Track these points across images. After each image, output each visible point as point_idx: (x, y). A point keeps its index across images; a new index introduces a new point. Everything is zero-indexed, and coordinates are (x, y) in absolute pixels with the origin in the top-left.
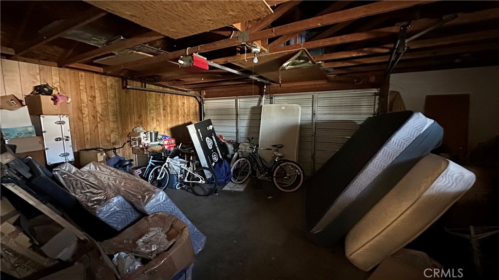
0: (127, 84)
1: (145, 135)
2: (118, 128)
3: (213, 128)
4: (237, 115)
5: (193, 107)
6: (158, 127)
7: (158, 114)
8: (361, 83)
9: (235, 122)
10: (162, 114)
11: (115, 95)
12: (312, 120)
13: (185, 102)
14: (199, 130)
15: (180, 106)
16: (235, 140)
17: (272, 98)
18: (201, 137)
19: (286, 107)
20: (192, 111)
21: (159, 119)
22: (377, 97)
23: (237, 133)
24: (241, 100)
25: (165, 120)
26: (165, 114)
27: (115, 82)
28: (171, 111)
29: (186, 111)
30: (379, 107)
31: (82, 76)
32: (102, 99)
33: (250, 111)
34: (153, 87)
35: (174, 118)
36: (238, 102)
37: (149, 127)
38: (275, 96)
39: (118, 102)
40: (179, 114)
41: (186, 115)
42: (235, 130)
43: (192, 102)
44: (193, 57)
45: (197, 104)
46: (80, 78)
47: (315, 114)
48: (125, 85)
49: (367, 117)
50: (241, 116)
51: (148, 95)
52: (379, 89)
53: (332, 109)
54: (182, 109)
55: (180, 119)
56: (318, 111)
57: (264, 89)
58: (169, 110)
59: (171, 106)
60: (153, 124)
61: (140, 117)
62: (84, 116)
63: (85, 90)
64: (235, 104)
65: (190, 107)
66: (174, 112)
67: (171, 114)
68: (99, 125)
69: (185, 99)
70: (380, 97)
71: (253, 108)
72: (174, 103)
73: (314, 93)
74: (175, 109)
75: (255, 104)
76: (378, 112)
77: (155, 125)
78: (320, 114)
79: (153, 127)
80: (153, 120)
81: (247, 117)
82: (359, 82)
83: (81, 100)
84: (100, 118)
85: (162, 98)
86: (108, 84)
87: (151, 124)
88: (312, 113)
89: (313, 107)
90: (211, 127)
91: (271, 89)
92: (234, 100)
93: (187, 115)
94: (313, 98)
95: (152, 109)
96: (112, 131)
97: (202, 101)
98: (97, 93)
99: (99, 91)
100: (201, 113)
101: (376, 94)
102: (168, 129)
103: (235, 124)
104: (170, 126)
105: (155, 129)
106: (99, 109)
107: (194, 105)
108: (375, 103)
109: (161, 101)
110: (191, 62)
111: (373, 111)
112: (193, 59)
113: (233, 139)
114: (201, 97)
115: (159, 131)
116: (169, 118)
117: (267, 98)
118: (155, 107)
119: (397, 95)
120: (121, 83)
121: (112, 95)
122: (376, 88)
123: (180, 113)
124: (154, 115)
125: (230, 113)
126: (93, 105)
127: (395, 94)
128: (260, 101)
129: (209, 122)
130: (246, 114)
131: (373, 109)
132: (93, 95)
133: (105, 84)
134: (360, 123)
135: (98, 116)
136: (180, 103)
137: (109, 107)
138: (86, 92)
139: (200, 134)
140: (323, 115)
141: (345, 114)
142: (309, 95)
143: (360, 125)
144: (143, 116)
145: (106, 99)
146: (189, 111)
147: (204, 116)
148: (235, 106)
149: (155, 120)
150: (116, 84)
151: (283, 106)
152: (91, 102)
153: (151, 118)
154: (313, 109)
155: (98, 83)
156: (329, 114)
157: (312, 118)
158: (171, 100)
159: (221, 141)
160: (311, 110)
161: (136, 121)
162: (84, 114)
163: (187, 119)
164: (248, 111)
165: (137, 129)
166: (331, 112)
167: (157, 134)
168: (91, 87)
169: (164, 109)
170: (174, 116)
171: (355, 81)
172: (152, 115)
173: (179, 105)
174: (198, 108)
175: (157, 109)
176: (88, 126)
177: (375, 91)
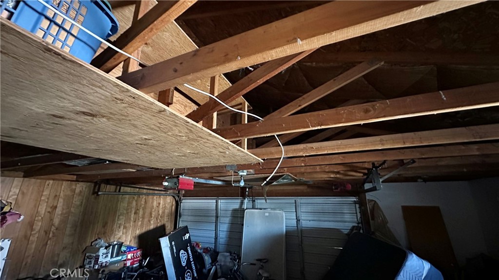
0: (99, 191)
1: (105, 251)
2: (73, 243)
3: (189, 237)
4: (217, 217)
5: (168, 206)
6: (124, 235)
7: (128, 220)
8: (339, 189)
9: (214, 225)
10: (132, 219)
11: (82, 202)
12: (297, 227)
13: (162, 202)
14: (173, 243)
15: (155, 206)
16: (214, 248)
17: (254, 201)
18: (175, 251)
19: (269, 213)
20: (167, 211)
21: (127, 225)
22: (357, 206)
23: (216, 238)
24: (222, 201)
25: (135, 227)
26: (136, 219)
27: (86, 188)
28: (144, 214)
29: (160, 212)
30: (361, 215)
31: (48, 185)
32: (63, 209)
33: (231, 214)
34: (128, 189)
35: (145, 223)
36: (219, 203)
37: (112, 237)
38: (257, 199)
39: (82, 211)
40: (151, 217)
41: (159, 217)
42: (214, 235)
43: (169, 201)
44: (179, 180)
45: (174, 203)
46: (45, 186)
47: (299, 220)
48: (96, 190)
49: (352, 226)
50: (222, 219)
51: (120, 199)
52: (357, 197)
53: (316, 216)
54: (157, 209)
55: (152, 222)
56: (303, 217)
57: (246, 191)
58: (141, 212)
59: (144, 209)
60: (119, 232)
61: (105, 225)
62: (32, 233)
63: (47, 200)
64: (215, 205)
65: (165, 206)
66: (147, 214)
67: (143, 218)
68: (49, 242)
69: (162, 199)
70: (359, 206)
71: (235, 211)
72: (149, 205)
73: (296, 198)
74: (148, 211)
75: (237, 206)
76: (362, 220)
77: (121, 234)
78: (304, 220)
79: (118, 236)
80: (119, 227)
81: (227, 220)
82: (337, 189)
83: (37, 212)
84: (53, 233)
85: (136, 201)
86: (78, 190)
87: (117, 233)
88: (297, 219)
89: (296, 212)
90: (187, 236)
91: (253, 191)
92: (215, 201)
93: (161, 217)
94: (295, 203)
95: (122, 214)
96: (64, 248)
97: (180, 200)
98: (61, 202)
99: (64, 200)
100: (177, 214)
101: (355, 203)
102: (135, 238)
103: (214, 227)
104: (138, 232)
105: (120, 238)
106: (56, 221)
107: (171, 204)
108: (356, 210)
109: (134, 203)
110: (176, 184)
111: (356, 220)
112: (179, 182)
113: (211, 247)
114: (178, 196)
115: (124, 241)
116: (140, 223)
117: (249, 201)
118: (125, 212)
119: (374, 204)
120: (92, 188)
121: (78, 203)
122: (355, 197)
123: (153, 216)
124: (122, 221)
125: (209, 215)
126: (50, 217)
127: (373, 202)
128: (242, 203)
129: (186, 230)
130: (227, 217)
131: (355, 217)
132: (55, 205)
133: (74, 191)
134: (346, 232)
135: (52, 230)
136: (155, 204)
137: (70, 217)
138: (47, 202)
139: (174, 248)
140: (307, 222)
141: (330, 221)
142: (291, 200)
143: (346, 234)
144: (109, 224)
145: (68, 208)
146: (163, 212)
147: (180, 216)
148: (215, 207)
149: (122, 227)
150: (87, 190)
151: (267, 212)
152: (49, 214)
153: (118, 225)
154: (296, 214)
155: (65, 191)
156: (313, 220)
157: (297, 224)
158: (145, 201)
159: (196, 251)
160: (295, 215)
161: (97, 232)
162: (34, 230)
163: (160, 221)
164: (229, 213)
165: (97, 242)
166: (315, 218)
167: (120, 245)
168: (56, 196)
169: (135, 213)
170: (146, 220)
171: (334, 188)
172: (119, 222)
173: (153, 207)
174: (174, 208)
175: (128, 213)
176: (33, 246)
177: (354, 199)
